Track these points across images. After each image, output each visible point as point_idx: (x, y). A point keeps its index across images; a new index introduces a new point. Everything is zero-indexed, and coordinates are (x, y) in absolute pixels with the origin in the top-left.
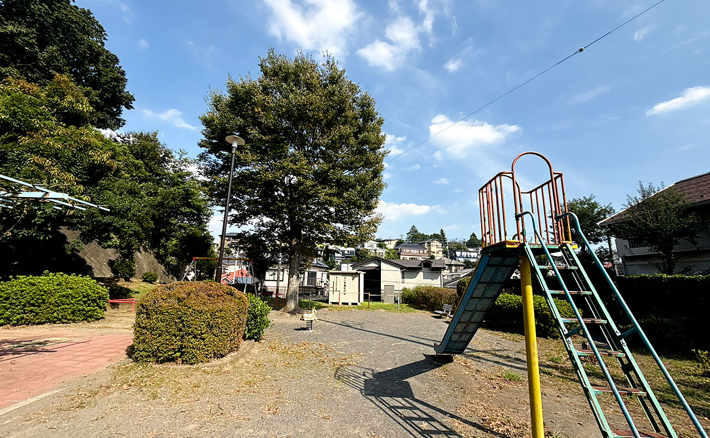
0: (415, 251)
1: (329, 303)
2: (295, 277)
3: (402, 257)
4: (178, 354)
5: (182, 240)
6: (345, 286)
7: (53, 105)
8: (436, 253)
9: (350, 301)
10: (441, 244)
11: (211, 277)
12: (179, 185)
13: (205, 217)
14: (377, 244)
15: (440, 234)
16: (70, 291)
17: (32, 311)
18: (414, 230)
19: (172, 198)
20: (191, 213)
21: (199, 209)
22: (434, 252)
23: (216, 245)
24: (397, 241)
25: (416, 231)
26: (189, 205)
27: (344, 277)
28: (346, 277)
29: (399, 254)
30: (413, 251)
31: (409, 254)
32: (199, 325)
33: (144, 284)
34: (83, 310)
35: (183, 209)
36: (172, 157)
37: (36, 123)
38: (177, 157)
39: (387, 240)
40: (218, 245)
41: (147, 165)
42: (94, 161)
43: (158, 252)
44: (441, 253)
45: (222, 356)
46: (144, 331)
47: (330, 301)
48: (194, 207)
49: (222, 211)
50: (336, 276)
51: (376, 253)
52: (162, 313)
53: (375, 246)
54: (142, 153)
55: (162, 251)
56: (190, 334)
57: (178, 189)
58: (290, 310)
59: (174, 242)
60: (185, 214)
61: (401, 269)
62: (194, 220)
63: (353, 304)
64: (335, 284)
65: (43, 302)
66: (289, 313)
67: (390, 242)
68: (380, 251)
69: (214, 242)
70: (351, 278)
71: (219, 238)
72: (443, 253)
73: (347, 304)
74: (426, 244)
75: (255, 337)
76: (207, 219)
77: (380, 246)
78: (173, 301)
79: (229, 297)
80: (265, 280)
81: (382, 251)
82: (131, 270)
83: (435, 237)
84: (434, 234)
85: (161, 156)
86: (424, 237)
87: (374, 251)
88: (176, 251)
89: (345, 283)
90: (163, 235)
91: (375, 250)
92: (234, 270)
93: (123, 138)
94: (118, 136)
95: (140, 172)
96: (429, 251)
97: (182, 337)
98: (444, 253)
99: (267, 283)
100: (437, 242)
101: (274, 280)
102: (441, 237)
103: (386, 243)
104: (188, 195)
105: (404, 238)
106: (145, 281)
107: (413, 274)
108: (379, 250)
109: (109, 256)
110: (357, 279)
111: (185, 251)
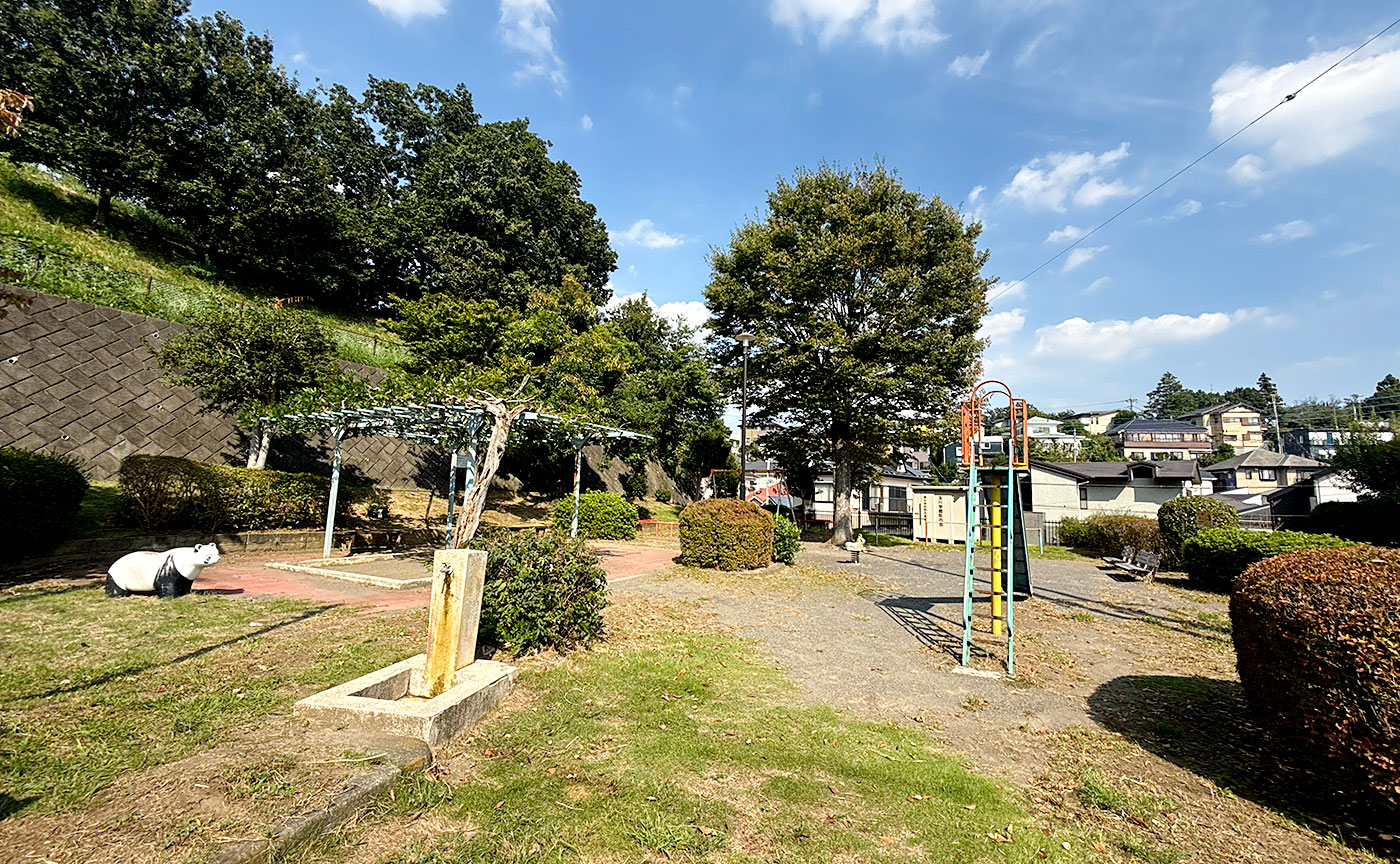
0: (1169, 436)
1: (914, 539)
2: (843, 495)
3: (1127, 453)
4: (716, 562)
5: (693, 445)
6: (941, 511)
7: (565, 312)
8: (1240, 437)
9: (952, 539)
10: (1258, 415)
11: (734, 495)
12: (681, 368)
13: (717, 408)
14: (1058, 426)
15: (1258, 388)
16: (611, 509)
17: (586, 526)
18: (1168, 384)
19: (675, 387)
20: (699, 404)
21: (708, 398)
22: (1234, 437)
23: (735, 443)
24: (1114, 415)
25: (1177, 387)
26: (695, 394)
27: (938, 496)
28: (943, 496)
29: (1120, 446)
30: (1163, 436)
31: (1151, 445)
32: (730, 536)
33: (658, 504)
34: (622, 528)
35: (688, 400)
36: (669, 327)
37: (559, 339)
38: (675, 327)
39: (1088, 415)
40: (738, 442)
41: (642, 346)
42: (607, 369)
43: (666, 463)
44: (1260, 437)
45: (753, 568)
46: (689, 541)
47: (915, 536)
48: (702, 396)
49: (740, 408)
50: (924, 495)
51: (1056, 446)
52: (700, 526)
53: (1053, 431)
54: (636, 330)
55: (670, 461)
56: (723, 545)
57: (681, 372)
58: (839, 542)
59: (685, 447)
60: (692, 407)
61: (1078, 481)
62: (703, 413)
63: (956, 542)
64: (922, 508)
65: (593, 519)
66: (837, 546)
67: (1094, 419)
68: (1066, 441)
69: (732, 437)
70: (950, 498)
71: (740, 430)
72: (1264, 438)
73: (946, 542)
74: (1206, 418)
75: (786, 560)
76: (720, 410)
77: (1067, 429)
78: (707, 516)
79: (753, 514)
80: (814, 501)
81: (1071, 441)
82: (644, 487)
83: (1242, 397)
84: (1238, 390)
85: (656, 329)
86: (1203, 401)
87: (1050, 441)
88: (688, 460)
89: (941, 506)
90: (669, 439)
91: (1053, 439)
92: (765, 484)
93: (612, 314)
94: (608, 312)
95: (637, 357)
96: (1218, 434)
97: (718, 547)
98: (1267, 436)
99: (817, 506)
100: (1243, 409)
101: (829, 502)
102: (1259, 398)
103: (1083, 420)
104: (694, 379)
105: (1138, 408)
106: (658, 500)
107: (1107, 491)
108: (1065, 439)
109: (619, 470)
110: (962, 499)
111: (698, 461)
